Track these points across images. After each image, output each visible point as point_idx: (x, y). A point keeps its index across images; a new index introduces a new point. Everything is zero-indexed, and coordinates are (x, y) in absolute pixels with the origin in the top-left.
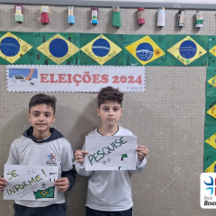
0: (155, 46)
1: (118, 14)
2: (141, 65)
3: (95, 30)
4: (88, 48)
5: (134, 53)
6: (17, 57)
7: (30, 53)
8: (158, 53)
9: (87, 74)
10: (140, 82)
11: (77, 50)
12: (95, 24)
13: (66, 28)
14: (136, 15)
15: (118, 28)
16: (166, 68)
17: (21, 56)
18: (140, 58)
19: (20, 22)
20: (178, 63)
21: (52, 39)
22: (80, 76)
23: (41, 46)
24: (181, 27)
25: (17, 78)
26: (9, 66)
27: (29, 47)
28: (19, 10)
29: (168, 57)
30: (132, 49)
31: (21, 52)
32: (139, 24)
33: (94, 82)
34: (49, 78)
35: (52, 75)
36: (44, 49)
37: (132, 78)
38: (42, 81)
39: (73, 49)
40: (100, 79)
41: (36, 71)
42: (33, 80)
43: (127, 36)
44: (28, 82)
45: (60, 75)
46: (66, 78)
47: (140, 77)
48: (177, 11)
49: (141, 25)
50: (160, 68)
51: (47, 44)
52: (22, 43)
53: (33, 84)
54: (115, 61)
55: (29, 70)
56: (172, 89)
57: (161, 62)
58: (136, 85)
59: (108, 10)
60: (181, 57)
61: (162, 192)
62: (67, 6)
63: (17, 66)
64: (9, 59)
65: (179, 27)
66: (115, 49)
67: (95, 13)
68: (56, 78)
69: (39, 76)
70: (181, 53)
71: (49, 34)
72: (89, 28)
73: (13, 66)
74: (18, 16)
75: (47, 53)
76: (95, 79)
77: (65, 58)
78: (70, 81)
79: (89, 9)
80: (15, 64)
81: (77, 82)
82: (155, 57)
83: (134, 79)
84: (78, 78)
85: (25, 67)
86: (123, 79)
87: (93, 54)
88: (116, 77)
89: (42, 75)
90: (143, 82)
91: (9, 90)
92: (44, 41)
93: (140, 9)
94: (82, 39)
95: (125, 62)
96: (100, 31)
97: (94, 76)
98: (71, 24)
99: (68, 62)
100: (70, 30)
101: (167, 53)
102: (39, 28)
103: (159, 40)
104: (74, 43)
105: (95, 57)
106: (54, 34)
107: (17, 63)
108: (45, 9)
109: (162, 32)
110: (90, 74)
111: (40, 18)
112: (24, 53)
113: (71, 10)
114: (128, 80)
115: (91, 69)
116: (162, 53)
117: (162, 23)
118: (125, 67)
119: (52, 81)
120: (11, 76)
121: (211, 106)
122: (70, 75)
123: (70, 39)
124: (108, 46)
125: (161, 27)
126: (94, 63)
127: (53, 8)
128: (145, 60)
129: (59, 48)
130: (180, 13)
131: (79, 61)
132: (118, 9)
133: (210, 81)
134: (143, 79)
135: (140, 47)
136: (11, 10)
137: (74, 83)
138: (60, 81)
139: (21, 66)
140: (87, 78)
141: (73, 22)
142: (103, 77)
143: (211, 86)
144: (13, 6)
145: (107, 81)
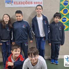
22: (24, 2)
25: (8, 3)
33: (29, 4)
34: (16, 3)
35: (17, 2)
38: (14, 4)
40: (30, 3)
42: (12, 4)
44: (11, 4)
45: (19, 2)
47: (41, 2)
78: (22, 4)
81: (24, 4)
84: (24, 3)
88: (35, 2)
89: (14, 2)
90: (42, 4)
91: (6, 7)
97: (28, 2)
110: (27, 2)
114: (38, 3)
121: (61, 10)
122: (22, 2)
133: (61, 3)
134: (42, 3)
137: (23, 4)
138: (19, 4)
143: (61, 4)
145: (32, 3)
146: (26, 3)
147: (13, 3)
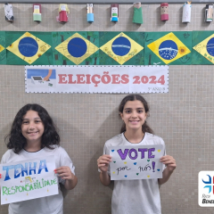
0: (180, 44)
1: (139, 10)
2: (164, 64)
3: (115, 28)
4: (108, 47)
5: (156, 52)
6: (35, 57)
7: (48, 53)
8: (183, 51)
9: (106, 74)
10: (163, 82)
11: (97, 49)
12: (115, 22)
13: (85, 26)
14: (159, 11)
15: (139, 25)
16: (191, 67)
17: (40, 56)
18: (163, 57)
19: (38, 22)
20: (205, 62)
21: (70, 38)
22: (99, 76)
23: (60, 46)
24: (209, 22)
25: (35, 79)
26: (27, 67)
27: (48, 47)
28: (37, 9)
29: (194, 55)
30: (155, 47)
31: (40, 52)
32: (162, 20)
33: (114, 82)
34: (67, 79)
35: (70, 76)
36: (62, 48)
37: (154, 78)
38: (60, 82)
39: (91, 48)
40: (120, 79)
41: (54, 71)
42: (52, 81)
43: (148, 34)
44: (46, 83)
45: (78, 76)
46: (85, 79)
47: (163, 77)
48: (204, 6)
49: (164, 21)
50: (184, 67)
51: (65, 44)
52: (40, 43)
53: (51, 85)
54: (137, 60)
55: (47, 71)
56: (198, 89)
57: (186, 60)
58: (159, 85)
59: (129, 6)
60: (208, 55)
61: (186, 200)
62: (86, 3)
63: (35, 67)
64: (27, 59)
65: (206, 23)
66: (136, 47)
67: (115, 10)
68: (75, 78)
69: (57, 77)
70: (209, 51)
71: (68, 33)
72: (108, 26)
73: (32, 67)
74: (37, 15)
75: (66, 53)
76: (114, 79)
77: (84, 58)
78: (88, 82)
79: (109, 6)
80: (33, 64)
81: (97, 83)
82: (179, 55)
83: (157, 79)
84: (97, 79)
85: (43, 67)
86: (145, 80)
87: (113, 53)
88: (137, 78)
89: (60, 76)
90: (166, 83)
91: (27, 91)
92: (63, 41)
93: (163, 5)
94: (102, 38)
95: (147, 61)
96: (120, 29)
97: (114, 76)
98: (90, 22)
99: (87, 62)
100: (89, 29)
101: (193, 51)
102: (57, 27)
103: (184, 37)
104: (93, 42)
105: (115, 56)
106: (73, 33)
107: (36, 63)
108: (64, 7)
109: (188, 29)
110: (110, 75)
111: (58, 17)
112: (42, 53)
113: (90, 8)
114: (150, 80)
115: (111, 69)
116: (188, 51)
117: (187, 18)
118: (146, 66)
119: (71, 82)
120: (29, 77)
122: (88, 76)
123: (88, 38)
124: (129, 44)
125: (186, 23)
126: (114, 63)
127: (72, 6)
128: (169, 59)
129: (77, 48)
130: (207, 7)
131: (98, 61)
132: (140, 5)
134: (166, 79)
135: (163, 45)
136: (30, 9)
137: (92, 84)
138: (79, 82)
139: (39, 67)
140: (106, 78)
141: (92, 20)
142: (123, 77)
144: (31, 6)
145: (127, 81)
146: (106, 79)
147: (55, 78)
